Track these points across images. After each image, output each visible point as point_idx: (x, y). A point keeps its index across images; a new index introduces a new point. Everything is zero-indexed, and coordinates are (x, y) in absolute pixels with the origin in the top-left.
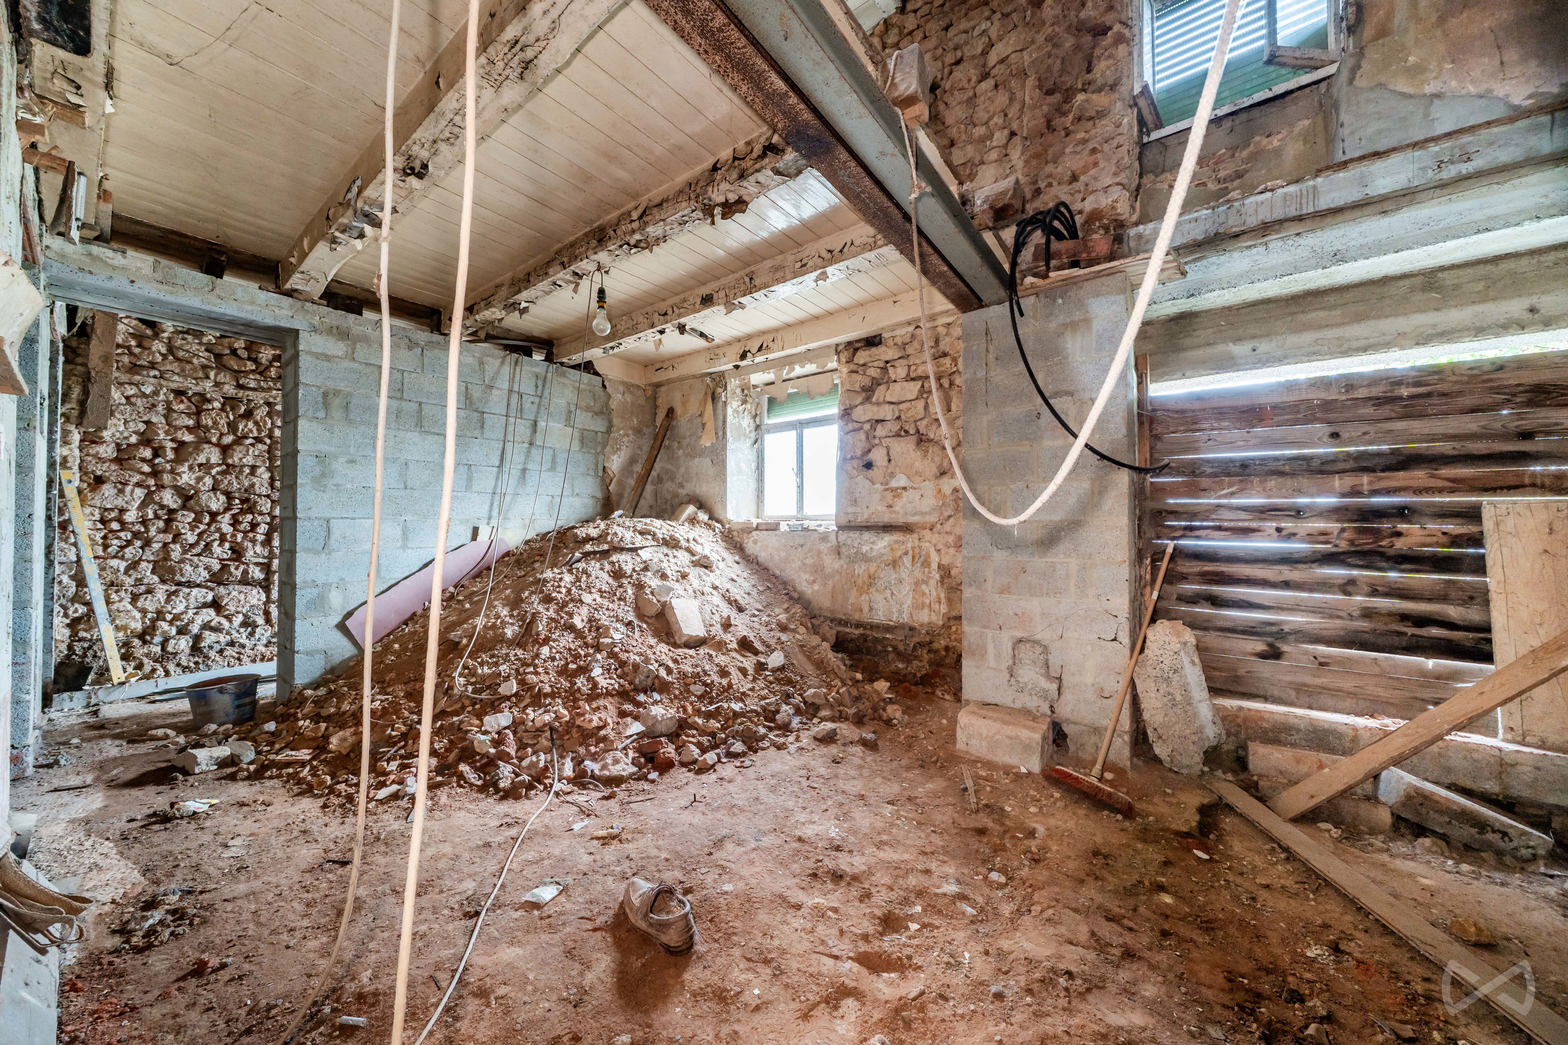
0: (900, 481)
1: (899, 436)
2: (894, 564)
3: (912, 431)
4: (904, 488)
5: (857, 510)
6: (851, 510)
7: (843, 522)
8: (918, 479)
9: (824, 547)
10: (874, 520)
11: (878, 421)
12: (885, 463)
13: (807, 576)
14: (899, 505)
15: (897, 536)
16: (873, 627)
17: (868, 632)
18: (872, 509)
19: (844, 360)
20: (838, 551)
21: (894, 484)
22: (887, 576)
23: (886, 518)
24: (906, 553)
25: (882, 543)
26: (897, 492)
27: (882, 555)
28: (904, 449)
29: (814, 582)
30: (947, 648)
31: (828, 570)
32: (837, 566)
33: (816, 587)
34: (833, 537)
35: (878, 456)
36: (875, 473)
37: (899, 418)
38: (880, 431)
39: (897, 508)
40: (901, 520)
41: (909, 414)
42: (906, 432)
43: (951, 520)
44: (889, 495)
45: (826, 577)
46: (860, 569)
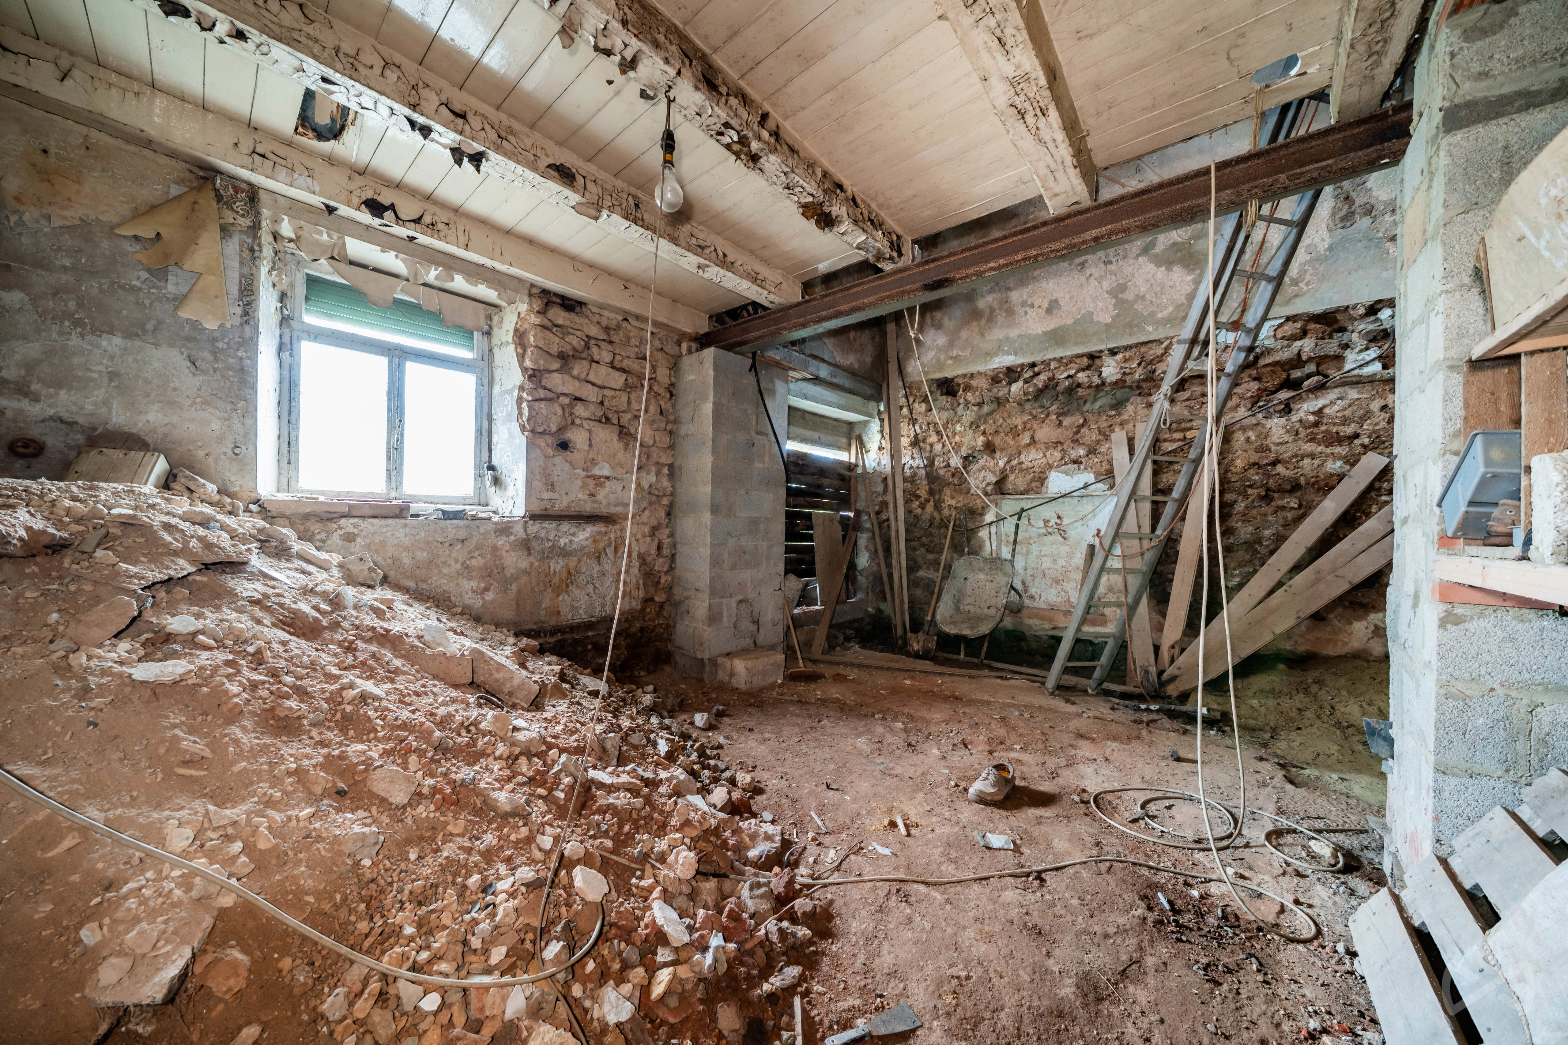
0: (603, 470)
1: (600, 421)
2: (598, 557)
3: (615, 421)
4: (608, 478)
5: (555, 496)
6: (546, 495)
7: (536, 509)
8: (621, 471)
9: (501, 541)
10: (574, 509)
11: (577, 399)
12: (586, 448)
13: (474, 584)
14: (602, 494)
15: (600, 527)
16: (574, 628)
17: (567, 636)
18: (572, 497)
19: (536, 308)
20: (526, 545)
21: (597, 471)
22: (590, 568)
23: (588, 508)
24: (610, 545)
25: (584, 535)
26: (601, 481)
27: (583, 548)
28: (606, 436)
29: (486, 589)
30: (642, 629)
31: (510, 572)
32: (524, 564)
33: (490, 596)
34: (519, 530)
35: (578, 437)
36: (576, 456)
37: (602, 403)
38: (580, 410)
39: (599, 497)
40: (604, 510)
41: (614, 403)
42: (607, 419)
43: (647, 512)
44: (591, 482)
45: (506, 583)
46: (557, 565)
